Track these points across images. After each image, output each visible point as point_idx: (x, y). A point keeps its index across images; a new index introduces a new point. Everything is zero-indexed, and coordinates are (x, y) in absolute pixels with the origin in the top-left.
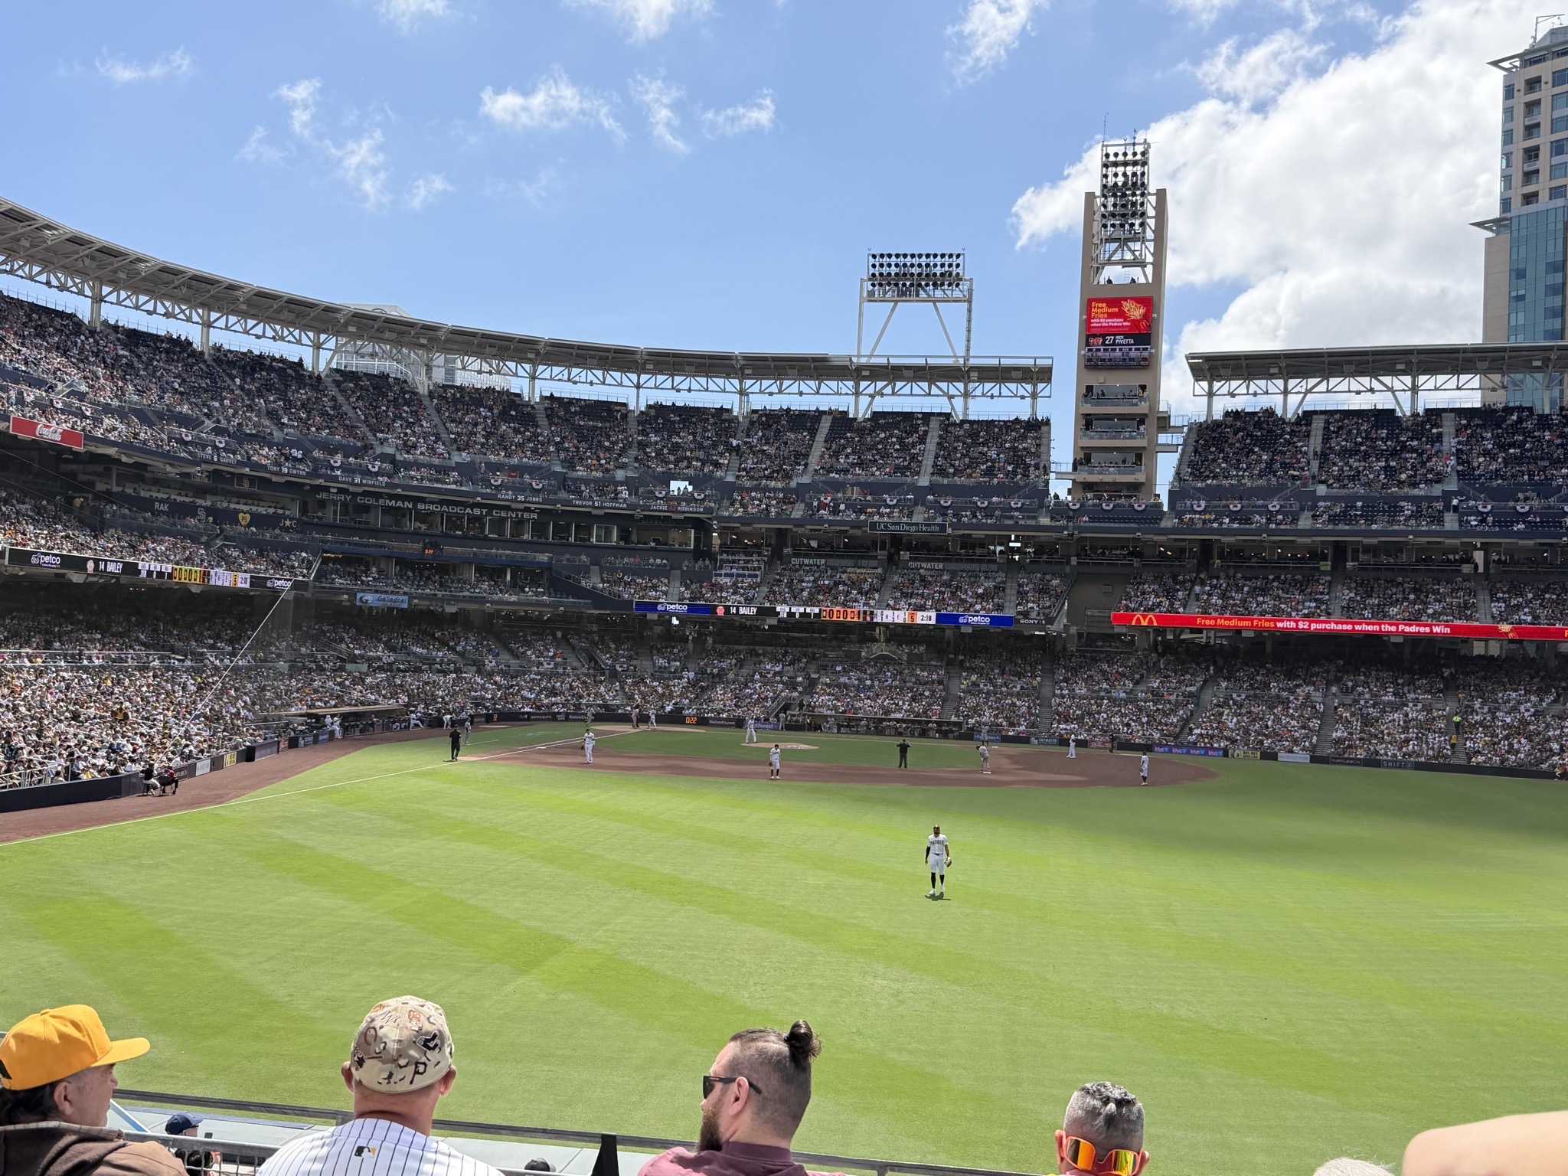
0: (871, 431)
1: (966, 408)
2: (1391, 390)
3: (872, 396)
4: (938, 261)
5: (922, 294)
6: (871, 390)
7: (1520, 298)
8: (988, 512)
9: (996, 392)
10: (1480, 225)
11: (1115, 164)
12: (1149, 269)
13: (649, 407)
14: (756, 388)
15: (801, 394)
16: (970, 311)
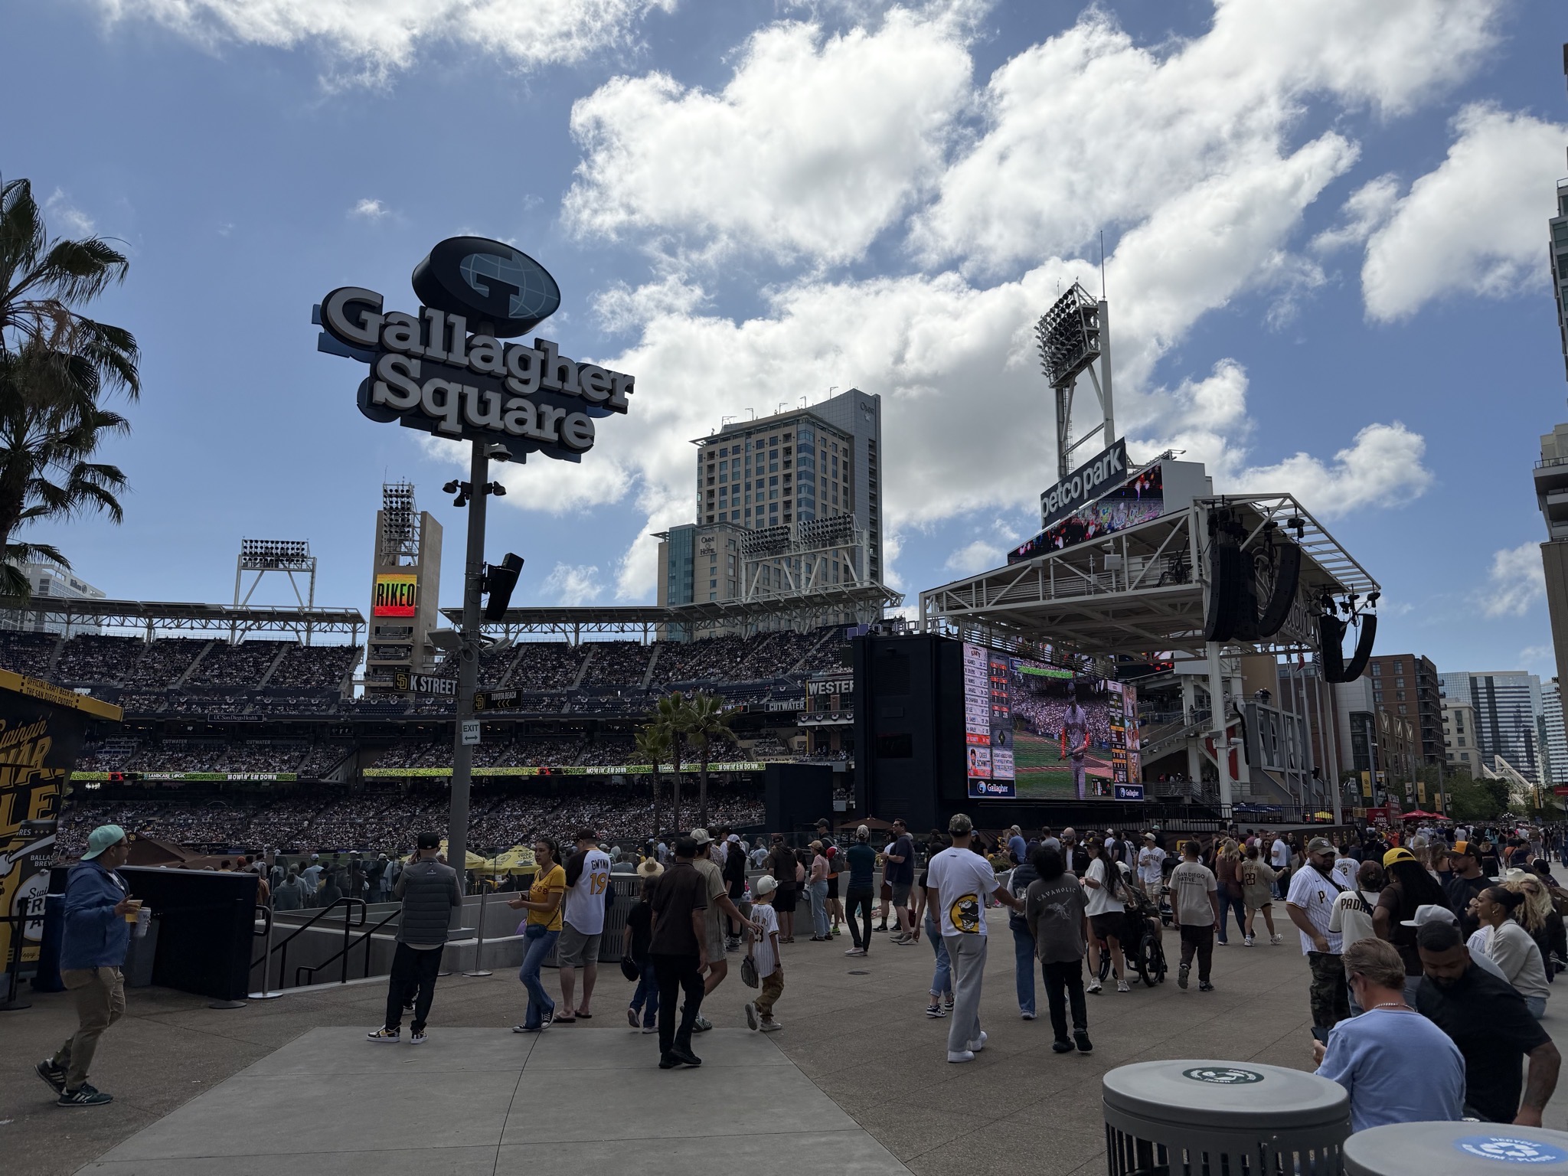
0: (238, 653)
1: (308, 639)
2: (564, 631)
3: (243, 631)
4: (290, 545)
5: (281, 566)
6: (243, 626)
7: (673, 578)
8: (296, 706)
9: (328, 629)
10: (656, 535)
11: (391, 496)
12: (416, 558)
13: (78, 636)
14: (160, 624)
15: (192, 628)
16: (313, 577)
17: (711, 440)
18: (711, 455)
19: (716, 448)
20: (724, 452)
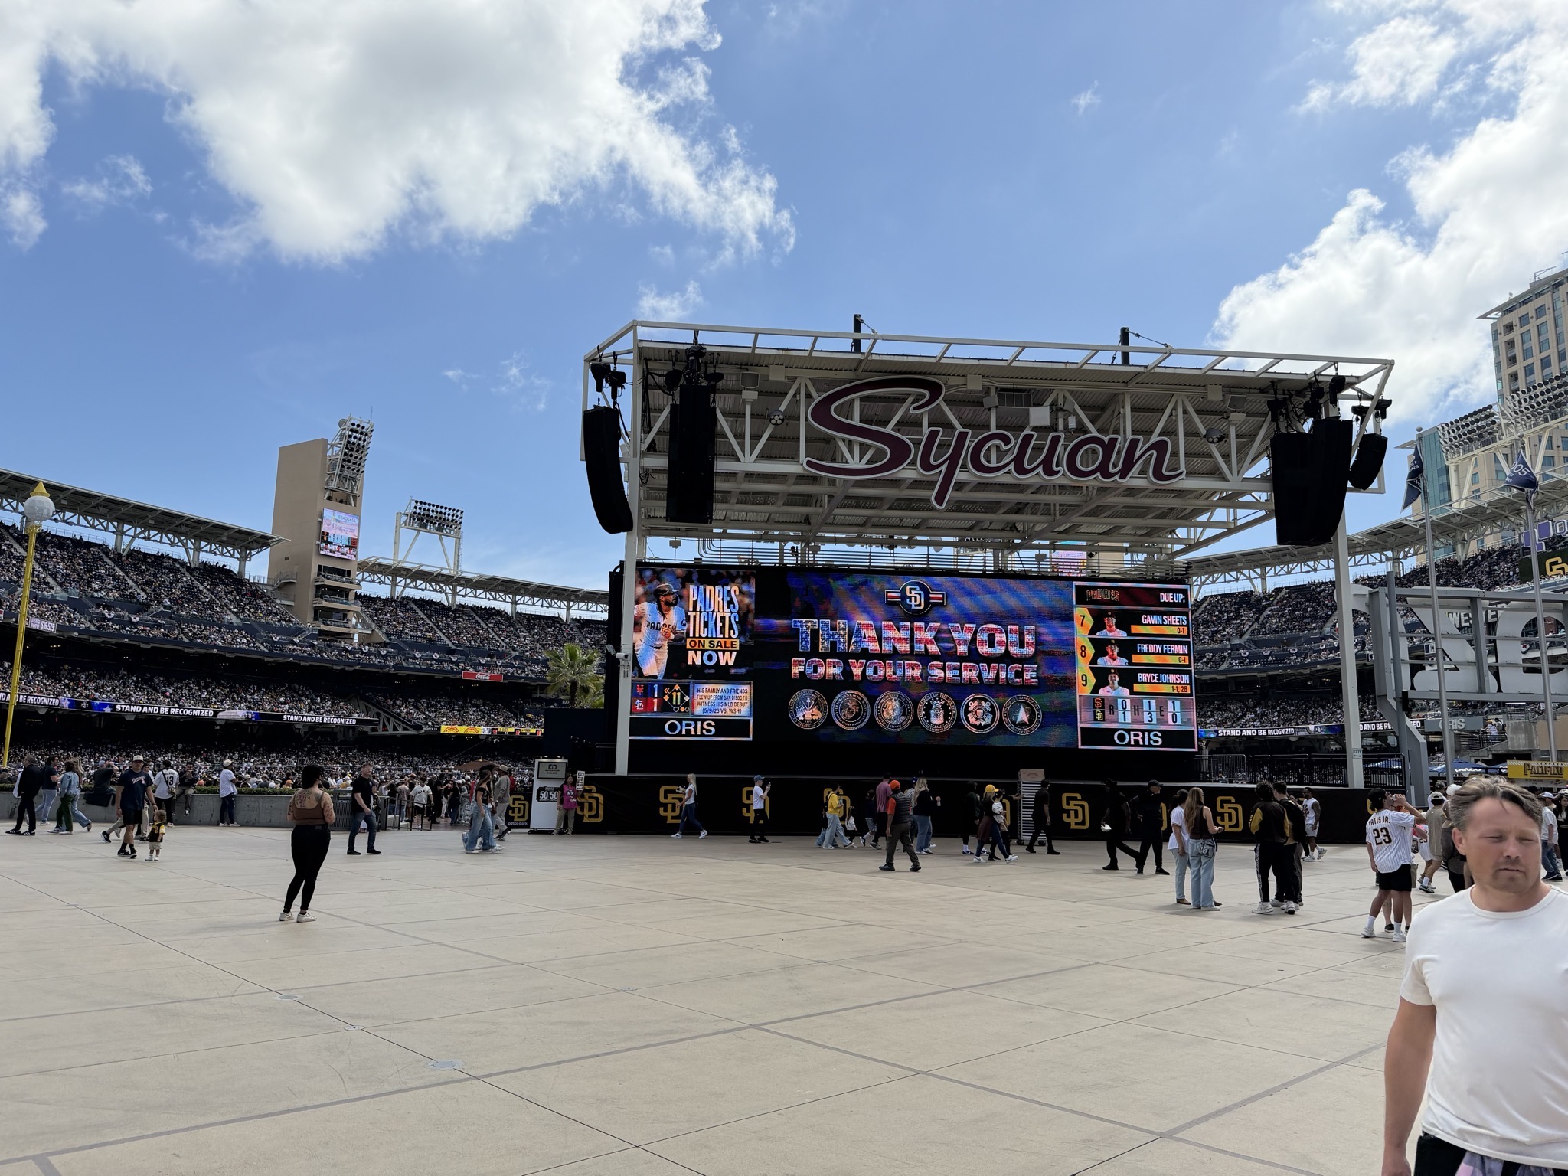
17: (1507, 309)
18: (1509, 328)
19: (1513, 317)
20: (1524, 320)
